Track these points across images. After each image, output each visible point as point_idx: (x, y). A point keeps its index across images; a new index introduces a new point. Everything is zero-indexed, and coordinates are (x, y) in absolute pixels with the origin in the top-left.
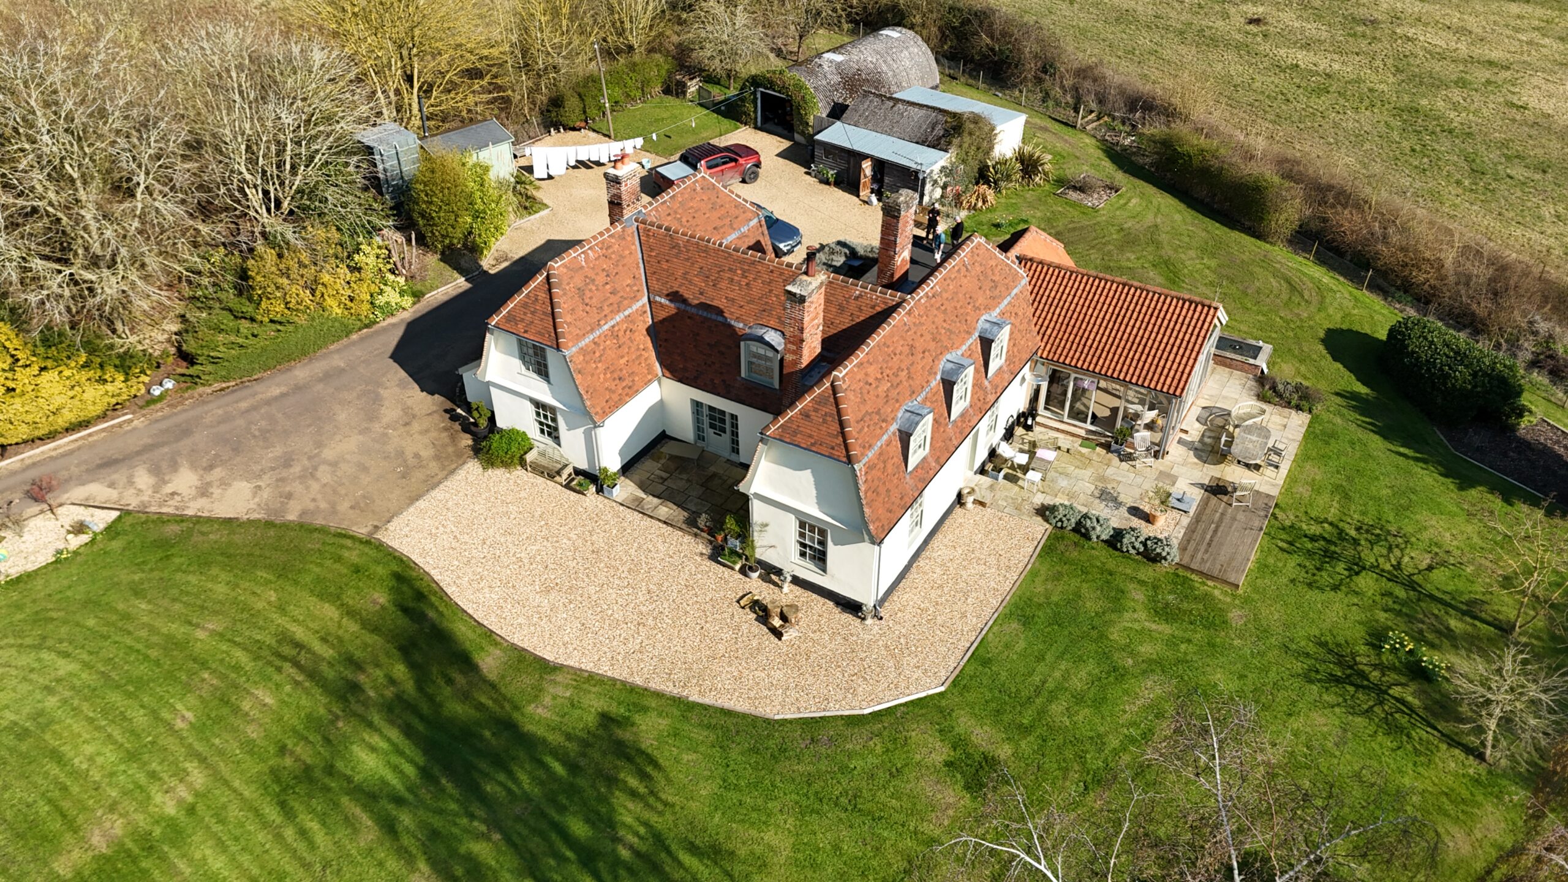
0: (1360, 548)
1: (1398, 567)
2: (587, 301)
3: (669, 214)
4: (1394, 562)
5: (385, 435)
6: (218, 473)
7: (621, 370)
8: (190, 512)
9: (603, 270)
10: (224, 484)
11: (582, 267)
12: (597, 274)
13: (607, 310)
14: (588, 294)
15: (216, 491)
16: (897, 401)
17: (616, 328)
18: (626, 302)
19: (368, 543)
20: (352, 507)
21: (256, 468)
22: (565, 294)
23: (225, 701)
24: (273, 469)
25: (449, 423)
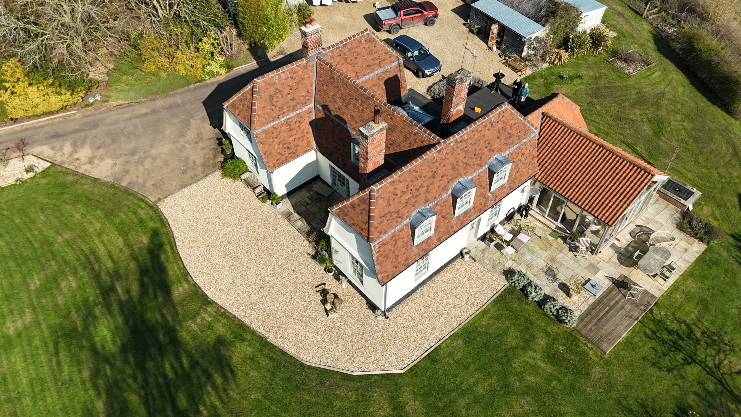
0: (698, 347)
1: (718, 367)
2: (274, 103)
3: (340, 55)
4: (717, 362)
5: (184, 146)
6: (101, 151)
7: (290, 143)
8: (80, 171)
9: (289, 86)
10: (102, 159)
11: (275, 83)
12: (284, 88)
13: (285, 109)
14: (275, 99)
15: (96, 162)
16: (414, 206)
17: (290, 120)
18: (299, 106)
19: (151, 207)
20: (153, 185)
21: (119, 153)
22: (261, 98)
23: (55, 280)
24: (126, 155)
25: (216, 146)
